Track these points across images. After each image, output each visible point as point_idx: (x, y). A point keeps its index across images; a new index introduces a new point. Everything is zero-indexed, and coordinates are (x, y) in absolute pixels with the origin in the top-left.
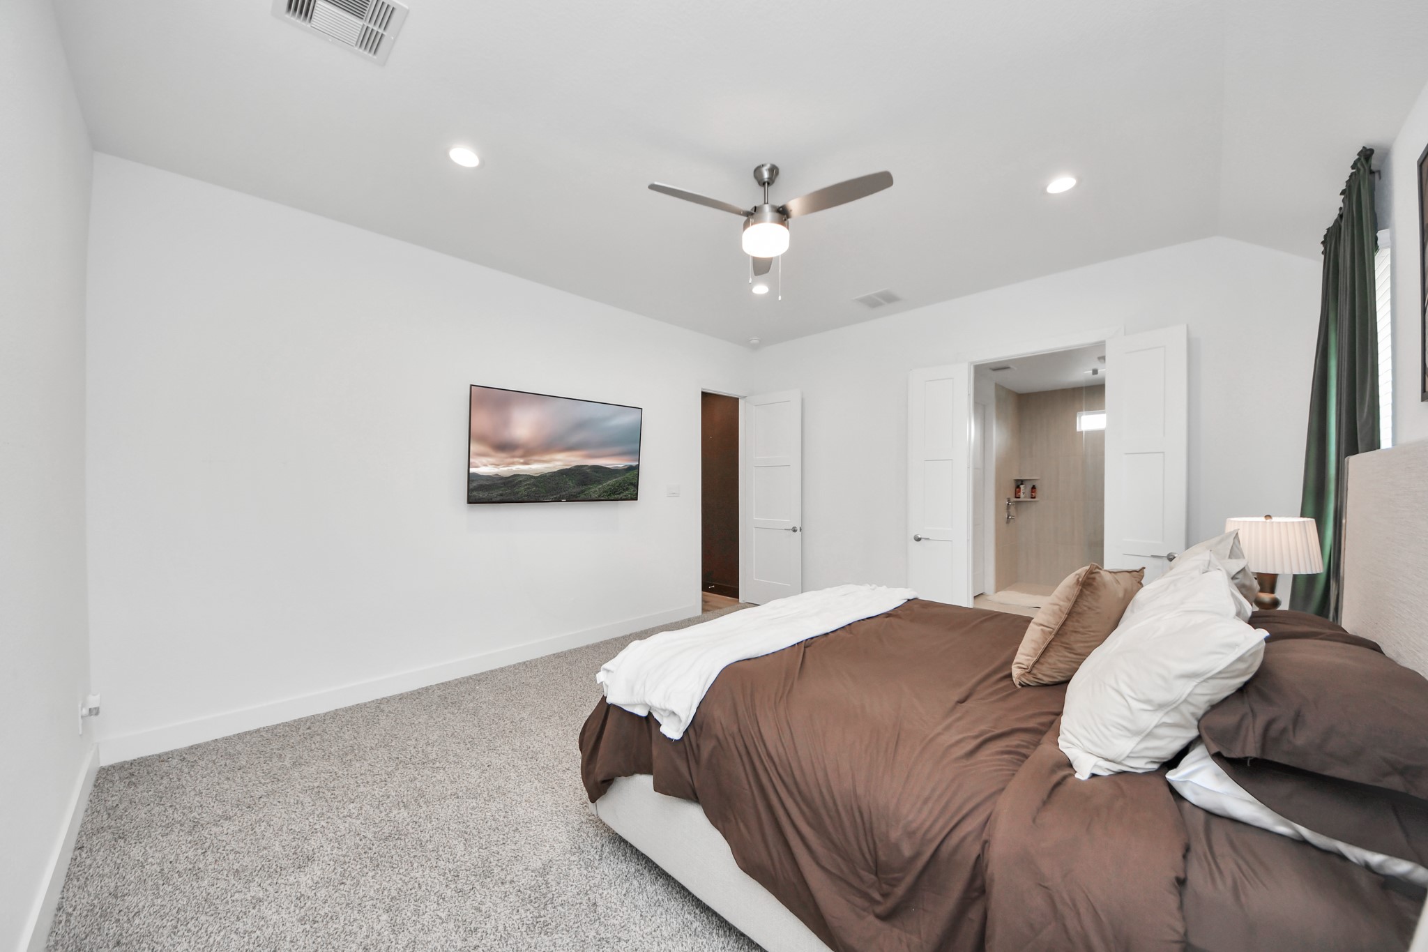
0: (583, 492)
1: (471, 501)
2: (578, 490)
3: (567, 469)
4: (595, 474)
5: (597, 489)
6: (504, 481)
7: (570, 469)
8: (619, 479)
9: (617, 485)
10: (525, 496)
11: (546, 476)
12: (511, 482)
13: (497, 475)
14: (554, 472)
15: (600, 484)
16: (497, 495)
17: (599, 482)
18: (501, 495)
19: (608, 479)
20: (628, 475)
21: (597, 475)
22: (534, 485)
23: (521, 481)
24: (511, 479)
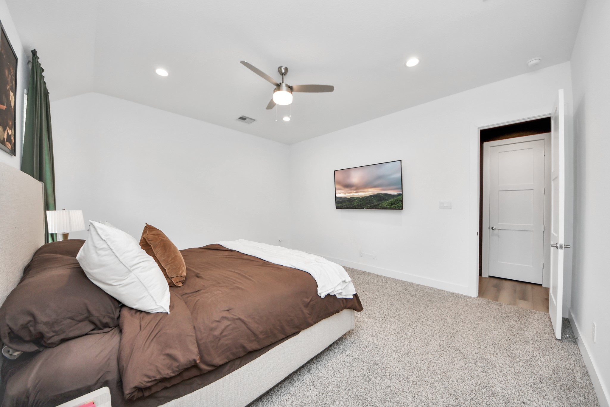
0: (380, 204)
1: (337, 208)
2: (378, 203)
3: (373, 195)
4: (385, 197)
5: (386, 203)
6: (347, 199)
7: (375, 195)
8: (395, 199)
9: (394, 201)
10: (356, 205)
11: (365, 198)
12: (350, 200)
13: (345, 197)
14: (368, 196)
15: (387, 201)
16: (345, 205)
17: (387, 200)
18: (346, 205)
19: (391, 199)
20: (398, 197)
21: (386, 197)
22: (360, 201)
23: (354, 200)
24: (350, 199)
